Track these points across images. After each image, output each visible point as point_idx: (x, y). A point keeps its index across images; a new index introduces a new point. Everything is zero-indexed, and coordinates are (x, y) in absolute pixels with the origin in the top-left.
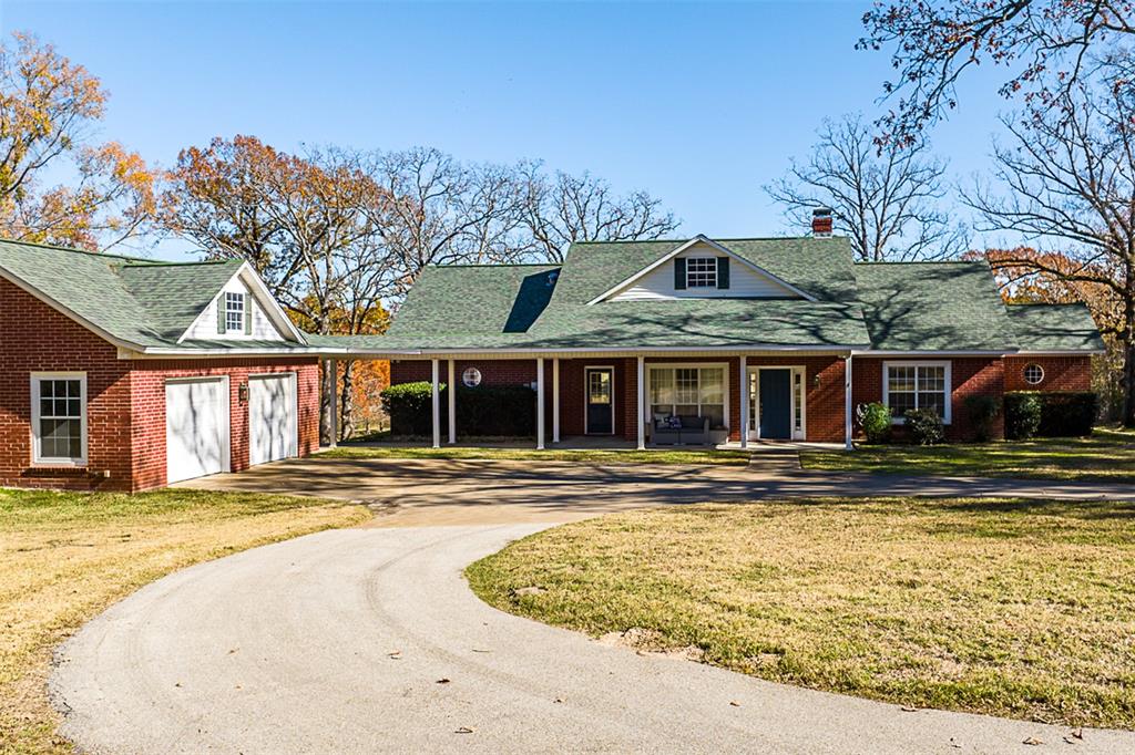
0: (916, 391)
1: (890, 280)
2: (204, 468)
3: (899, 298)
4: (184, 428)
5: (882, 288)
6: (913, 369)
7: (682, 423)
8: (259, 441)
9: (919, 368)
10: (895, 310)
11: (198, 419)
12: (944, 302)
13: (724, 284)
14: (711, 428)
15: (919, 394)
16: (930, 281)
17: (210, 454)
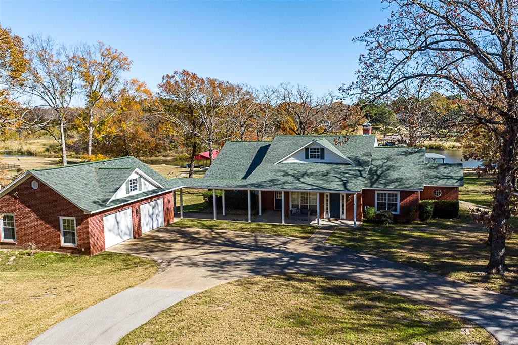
0: (387, 202)
1: (386, 155)
2: (123, 239)
3: (386, 164)
4: (113, 229)
5: (382, 159)
6: (386, 194)
7: (301, 212)
8: (147, 224)
9: (388, 194)
10: (384, 170)
11: (119, 224)
12: (403, 167)
13: (323, 158)
14: (311, 215)
15: (388, 203)
16: (400, 156)
17: (126, 234)
